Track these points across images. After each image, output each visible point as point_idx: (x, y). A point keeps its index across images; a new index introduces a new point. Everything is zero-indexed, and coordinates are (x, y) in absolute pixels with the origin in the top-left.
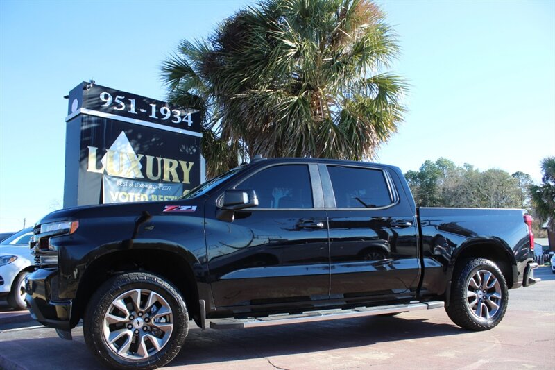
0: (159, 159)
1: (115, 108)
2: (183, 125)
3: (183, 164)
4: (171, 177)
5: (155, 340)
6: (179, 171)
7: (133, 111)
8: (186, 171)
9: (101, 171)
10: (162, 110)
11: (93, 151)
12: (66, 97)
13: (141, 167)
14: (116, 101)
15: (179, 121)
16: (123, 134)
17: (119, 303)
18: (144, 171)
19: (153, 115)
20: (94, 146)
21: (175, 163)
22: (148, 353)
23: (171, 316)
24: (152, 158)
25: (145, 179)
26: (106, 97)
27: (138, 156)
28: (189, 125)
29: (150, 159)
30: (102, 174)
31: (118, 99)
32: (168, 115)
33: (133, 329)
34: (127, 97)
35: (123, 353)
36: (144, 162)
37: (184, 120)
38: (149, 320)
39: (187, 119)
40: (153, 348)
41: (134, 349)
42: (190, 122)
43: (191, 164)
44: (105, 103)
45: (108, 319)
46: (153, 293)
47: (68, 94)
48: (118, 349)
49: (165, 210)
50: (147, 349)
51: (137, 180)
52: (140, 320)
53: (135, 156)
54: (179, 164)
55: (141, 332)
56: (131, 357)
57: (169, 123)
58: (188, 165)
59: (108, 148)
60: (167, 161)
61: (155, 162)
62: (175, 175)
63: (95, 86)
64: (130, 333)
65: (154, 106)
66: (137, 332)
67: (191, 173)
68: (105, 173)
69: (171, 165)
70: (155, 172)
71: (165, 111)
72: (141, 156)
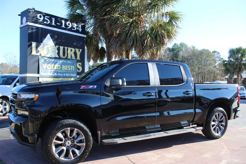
0: (66, 48)
1: (45, 22)
2: (77, 31)
3: (77, 50)
4: (71, 57)
5: (77, 151)
6: (75, 53)
7: (53, 24)
8: (78, 54)
9: (38, 54)
10: (67, 23)
11: (34, 44)
12: (19, 15)
13: (57, 51)
14: (45, 18)
15: (76, 29)
16: (49, 35)
17: (60, 135)
18: (59, 54)
19: (63, 26)
20: (35, 41)
21: (73, 50)
22: (74, 157)
23: (84, 140)
24: (63, 47)
25: (60, 58)
26: (40, 17)
27: (56, 47)
28: (80, 31)
29: (61, 48)
30: (39, 56)
31: (46, 18)
32: (70, 26)
33: (66, 146)
34: (51, 17)
35: (62, 158)
36: (59, 49)
37: (78, 29)
38: (74, 142)
39: (79, 28)
40: (75, 155)
41: (67, 156)
42: (80, 30)
43: (81, 50)
44: (40, 20)
45: (54, 143)
46: (76, 129)
47: (20, 14)
48: (60, 156)
49: (81, 88)
50: (73, 155)
51: (55, 58)
52: (70, 142)
53: (55, 46)
54: (75, 50)
55: (70, 147)
56: (65, 160)
57: (70, 30)
58: (79, 51)
59: (42, 43)
60: (69, 49)
61: (64, 49)
62: (73, 56)
63: (35, 11)
64: (65, 148)
65: (63, 22)
66: (68, 147)
67: (80, 55)
68: (40, 54)
69: (71, 50)
70: (64, 54)
71: (69, 24)
72: (57, 46)
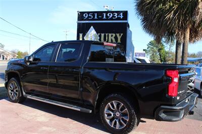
0: (107, 34)
1: (89, 18)
3: (118, 35)
6: (116, 38)
7: (96, 18)
8: (119, 38)
10: (108, 14)
11: (81, 35)
13: (99, 38)
16: (92, 27)
18: (100, 39)
19: (105, 18)
20: (81, 33)
21: (114, 35)
24: (104, 34)
31: (90, 15)
32: (111, 16)
34: (93, 13)
36: (100, 36)
37: (119, 16)
42: (122, 17)
43: (122, 34)
44: (85, 17)
53: (97, 34)
54: (116, 35)
57: (111, 19)
58: (120, 35)
59: (87, 33)
60: (110, 35)
61: (105, 36)
62: (114, 40)
65: (105, 14)
69: (112, 36)
70: (105, 39)
71: (110, 15)
72: (99, 34)
